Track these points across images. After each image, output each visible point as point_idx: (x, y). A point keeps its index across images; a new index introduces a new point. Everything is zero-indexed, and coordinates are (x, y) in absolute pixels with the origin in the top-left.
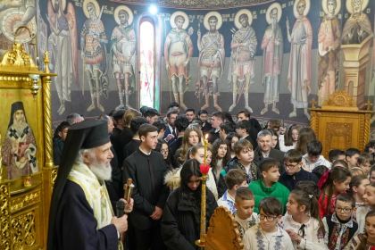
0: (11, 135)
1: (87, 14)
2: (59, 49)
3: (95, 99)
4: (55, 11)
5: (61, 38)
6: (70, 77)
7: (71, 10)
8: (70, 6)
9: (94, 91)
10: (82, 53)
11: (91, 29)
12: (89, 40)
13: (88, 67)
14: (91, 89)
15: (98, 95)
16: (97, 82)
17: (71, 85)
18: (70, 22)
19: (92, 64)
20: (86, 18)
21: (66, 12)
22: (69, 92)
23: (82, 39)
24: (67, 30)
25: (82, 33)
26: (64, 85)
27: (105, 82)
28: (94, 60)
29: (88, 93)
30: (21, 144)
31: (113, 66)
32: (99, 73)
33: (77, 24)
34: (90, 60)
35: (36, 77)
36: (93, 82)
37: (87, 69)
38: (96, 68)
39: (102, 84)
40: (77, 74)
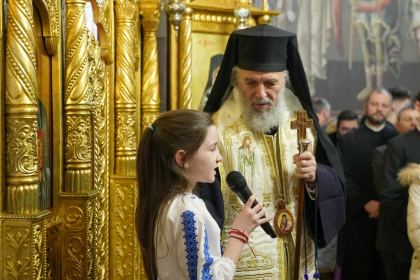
3: (374, 78)
6: (325, 36)
9: (372, 63)
13: (361, 19)
14: (366, 58)
15: (379, 70)
17: (328, 49)
19: (369, 12)
22: (324, 62)
26: (314, 48)
27: (394, 45)
28: (373, 4)
29: (359, 66)
31: (410, 14)
32: (383, 30)
35: (243, 12)
36: (370, 45)
37: (359, 21)
38: (376, 20)
39: (389, 49)
40: (340, 31)
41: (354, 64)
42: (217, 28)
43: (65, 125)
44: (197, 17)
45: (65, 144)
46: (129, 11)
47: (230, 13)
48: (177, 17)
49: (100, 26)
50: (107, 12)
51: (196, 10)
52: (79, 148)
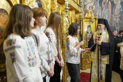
0: (87, 33)
1: (115, 3)
2: (105, 14)
3: (118, 29)
4: (104, 4)
5: (106, 11)
7: (110, 2)
8: (110, 1)
9: (117, 27)
10: (113, 15)
11: (116, 7)
12: (116, 11)
13: (115, 19)
14: (116, 26)
15: (118, 28)
16: (118, 24)
18: (109, 6)
20: (115, 4)
21: (108, 3)
23: (113, 11)
24: (108, 8)
25: (113, 9)
27: (121, 23)
28: (117, 17)
30: (89, 36)
32: (119, 21)
33: (112, 6)
34: (116, 17)
35: (93, 18)
36: (117, 24)
37: (115, 20)
38: (118, 19)
39: (120, 24)
40: (111, 21)
41: (114, 27)
42: (89, 21)
43: (62, 36)
44: (85, 19)
45: (62, 39)
46: (74, 18)
47: (91, 18)
48: (82, 19)
49: (69, 21)
50: (70, 19)
51: (85, 18)
52: (64, 39)
